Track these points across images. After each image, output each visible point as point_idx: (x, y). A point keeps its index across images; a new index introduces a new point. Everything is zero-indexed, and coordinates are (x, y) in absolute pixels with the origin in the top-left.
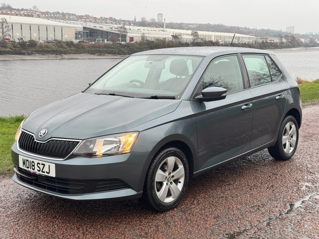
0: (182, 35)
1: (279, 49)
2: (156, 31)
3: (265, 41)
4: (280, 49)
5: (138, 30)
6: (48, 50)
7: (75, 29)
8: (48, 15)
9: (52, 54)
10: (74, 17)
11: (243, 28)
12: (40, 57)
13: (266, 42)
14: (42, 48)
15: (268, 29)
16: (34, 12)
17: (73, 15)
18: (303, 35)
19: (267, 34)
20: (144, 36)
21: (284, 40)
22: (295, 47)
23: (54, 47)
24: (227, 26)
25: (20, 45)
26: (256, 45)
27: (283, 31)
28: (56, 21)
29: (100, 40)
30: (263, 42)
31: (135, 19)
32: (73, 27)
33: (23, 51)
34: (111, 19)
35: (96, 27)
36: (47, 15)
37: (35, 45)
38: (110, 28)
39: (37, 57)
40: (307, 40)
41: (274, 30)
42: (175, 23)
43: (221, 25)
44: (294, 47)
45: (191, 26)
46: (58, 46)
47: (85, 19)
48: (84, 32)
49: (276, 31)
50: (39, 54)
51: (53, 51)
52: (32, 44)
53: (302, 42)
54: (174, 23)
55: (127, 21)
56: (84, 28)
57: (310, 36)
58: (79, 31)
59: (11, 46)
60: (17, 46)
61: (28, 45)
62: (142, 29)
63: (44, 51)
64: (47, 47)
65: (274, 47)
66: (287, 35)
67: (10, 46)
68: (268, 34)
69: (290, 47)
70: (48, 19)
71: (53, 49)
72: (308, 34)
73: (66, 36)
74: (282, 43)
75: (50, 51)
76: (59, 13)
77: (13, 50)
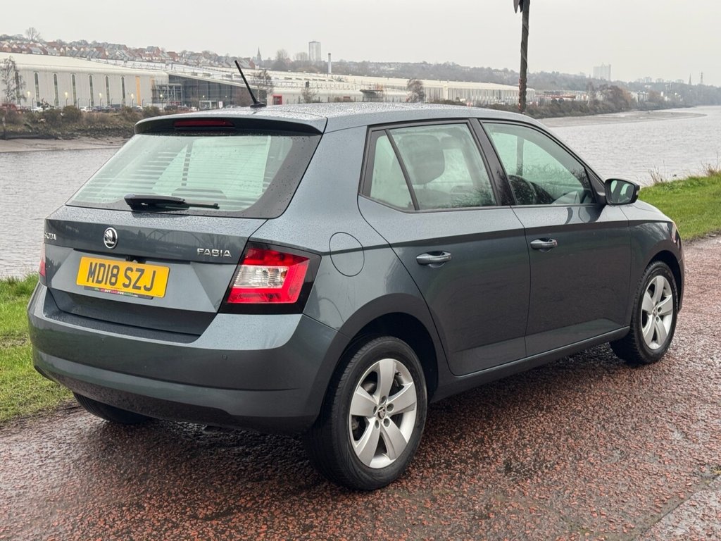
0: (384, 89)
1: (590, 115)
2: (324, 80)
3: (558, 99)
4: (593, 115)
5: (286, 79)
6: (107, 127)
7: (152, 79)
8: (65, 48)
9: (116, 136)
10: (124, 52)
11: (500, 71)
12: (92, 142)
13: (561, 101)
14: (93, 123)
15: (554, 72)
16: (32, 43)
17: (120, 47)
18: (630, 83)
19: (554, 83)
20: (308, 94)
21: (599, 97)
22: (623, 111)
23: (117, 120)
24: (465, 68)
25: (45, 117)
26: (543, 107)
27: (587, 76)
28: (108, 63)
29: (209, 103)
30: (554, 101)
31: (259, 55)
32: (147, 76)
33: (54, 131)
34: (206, 54)
35: (196, 74)
36: (62, 49)
37: (77, 118)
38: (228, 76)
39: (85, 143)
40: (643, 95)
41: (568, 74)
42: (350, 62)
43: (451, 64)
44: (620, 110)
45: (386, 68)
46: (127, 119)
47: (149, 55)
48: (171, 87)
49: (571, 75)
50: (87, 136)
51: (117, 129)
52: (72, 114)
53: (634, 100)
54: (347, 61)
55: (245, 59)
56: (171, 77)
57: (646, 86)
58: (159, 84)
59: (28, 121)
60: (39, 121)
61: (63, 117)
62: (294, 78)
63: (97, 130)
64: (103, 120)
65: (581, 111)
66: (604, 85)
67: (24, 119)
68: (557, 82)
69: (613, 112)
70: (89, 60)
71: (116, 124)
72: (641, 82)
73: (132, 95)
74: (596, 102)
75: (109, 129)
76: (86, 44)
77: (31, 128)
